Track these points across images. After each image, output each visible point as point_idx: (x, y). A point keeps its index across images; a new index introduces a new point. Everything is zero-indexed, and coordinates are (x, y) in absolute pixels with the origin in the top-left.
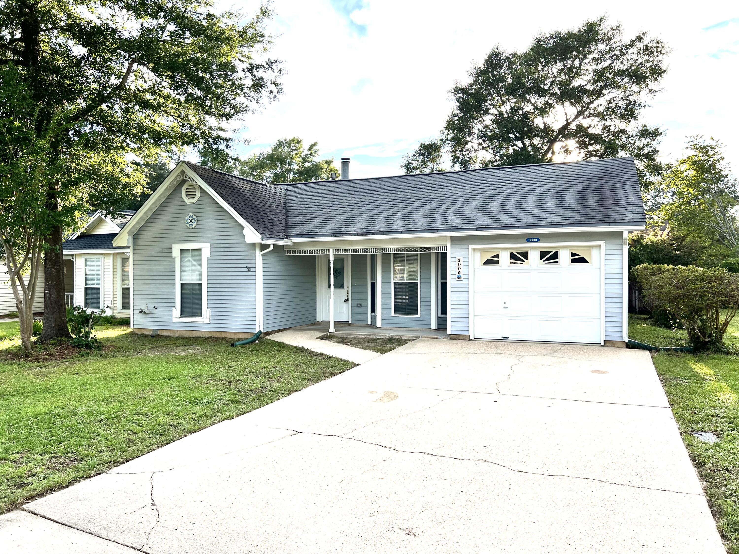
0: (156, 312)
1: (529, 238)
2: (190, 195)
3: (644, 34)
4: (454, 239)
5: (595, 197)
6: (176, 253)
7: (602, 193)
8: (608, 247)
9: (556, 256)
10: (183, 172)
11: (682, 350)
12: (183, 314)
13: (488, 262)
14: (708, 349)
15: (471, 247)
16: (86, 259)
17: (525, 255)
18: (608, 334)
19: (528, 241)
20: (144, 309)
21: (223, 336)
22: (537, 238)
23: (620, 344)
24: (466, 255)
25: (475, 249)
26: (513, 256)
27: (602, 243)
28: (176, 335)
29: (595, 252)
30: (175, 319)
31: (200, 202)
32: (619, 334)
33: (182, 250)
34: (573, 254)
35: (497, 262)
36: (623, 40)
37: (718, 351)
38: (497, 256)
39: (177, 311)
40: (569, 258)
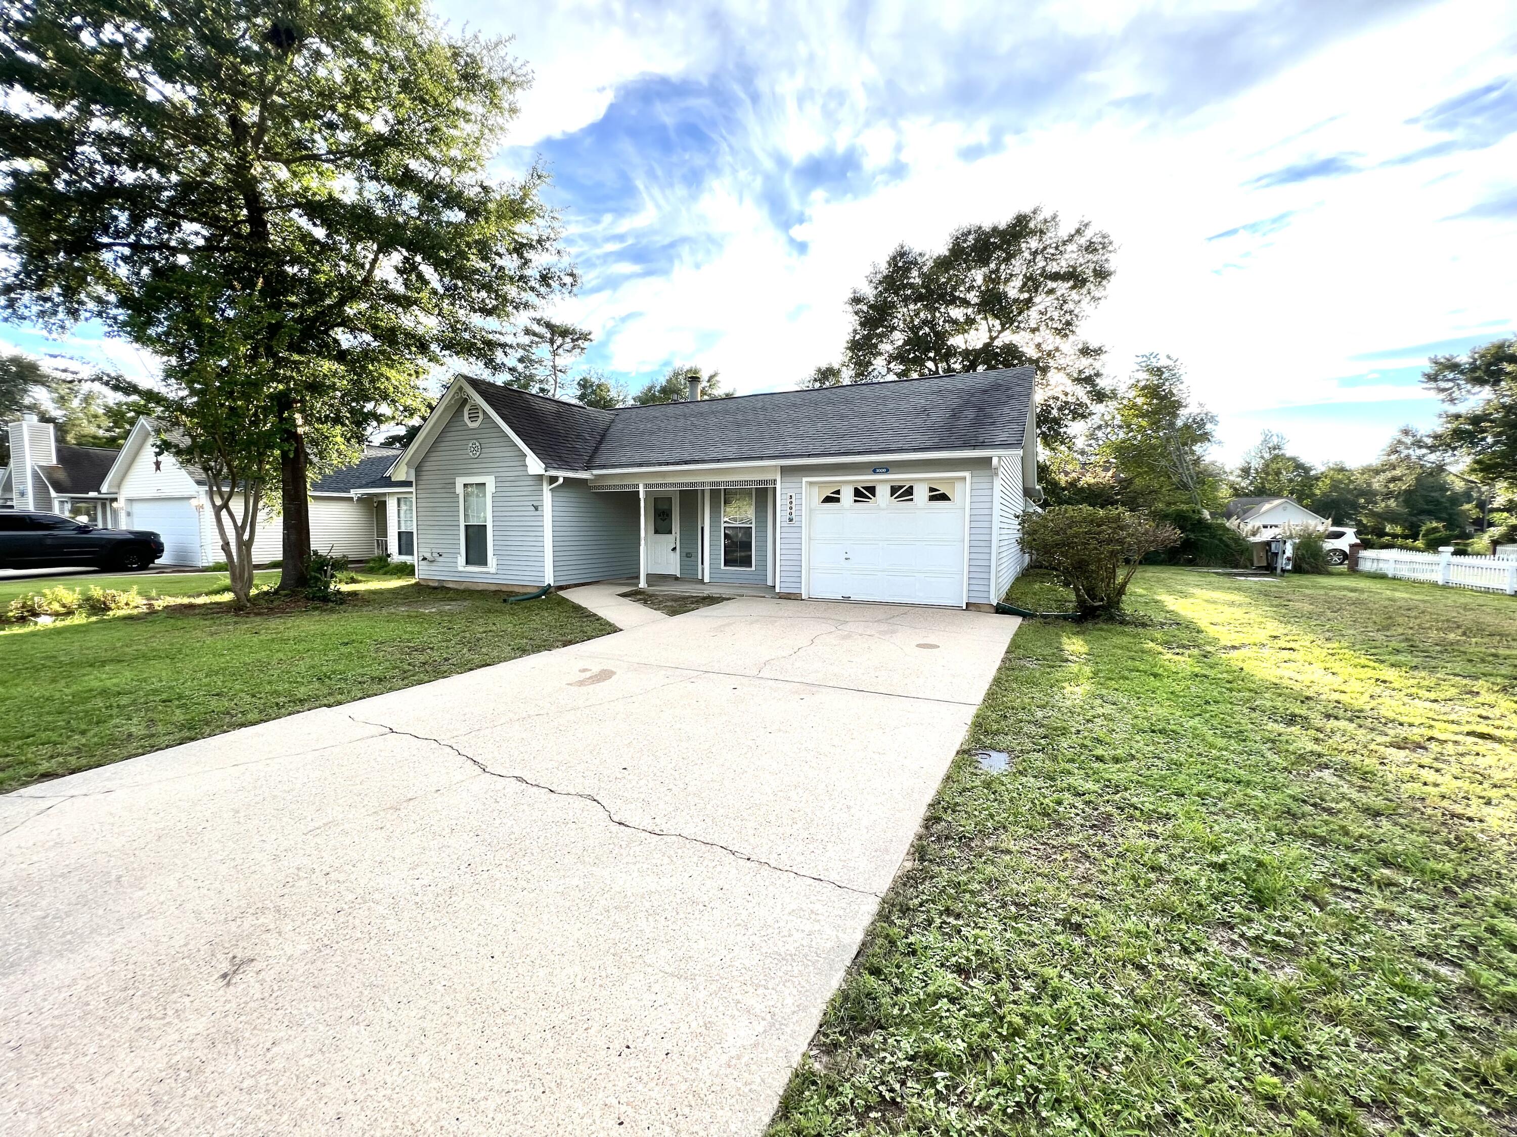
0: (441, 559)
1: (875, 468)
2: (473, 418)
3: (1086, 225)
4: (785, 470)
5: (970, 414)
6: (459, 489)
7: (981, 409)
8: (975, 480)
9: (910, 491)
10: (461, 389)
11: (1065, 618)
12: (468, 562)
13: (828, 500)
14: (1098, 616)
15: (805, 479)
16: (399, 500)
17: (872, 490)
18: (972, 594)
19: (875, 472)
20: (428, 555)
21: (511, 589)
22: (886, 467)
23: (987, 609)
24: (798, 491)
25: (811, 483)
26: (857, 493)
27: (967, 474)
28: (462, 587)
29: (958, 486)
30: (461, 569)
31: (482, 426)
32: (986, 595)
33: (465, 485)
34: (932, 490)
35: (837, 500)
36: (1059, 234)
37: (1111, 619)
38: (838, 492)
39: (462, 559)
40: (927, 494)
